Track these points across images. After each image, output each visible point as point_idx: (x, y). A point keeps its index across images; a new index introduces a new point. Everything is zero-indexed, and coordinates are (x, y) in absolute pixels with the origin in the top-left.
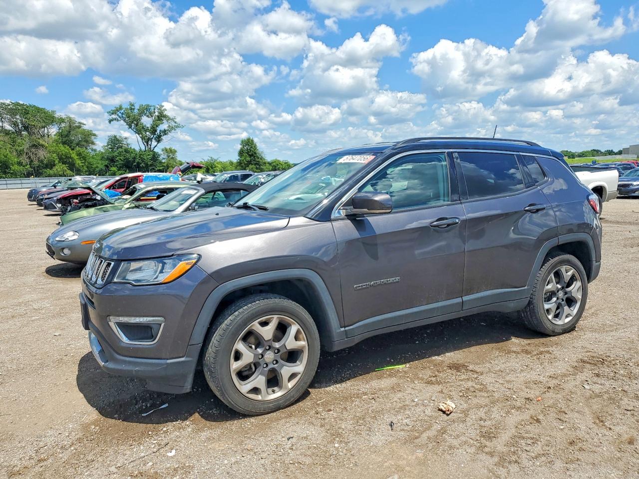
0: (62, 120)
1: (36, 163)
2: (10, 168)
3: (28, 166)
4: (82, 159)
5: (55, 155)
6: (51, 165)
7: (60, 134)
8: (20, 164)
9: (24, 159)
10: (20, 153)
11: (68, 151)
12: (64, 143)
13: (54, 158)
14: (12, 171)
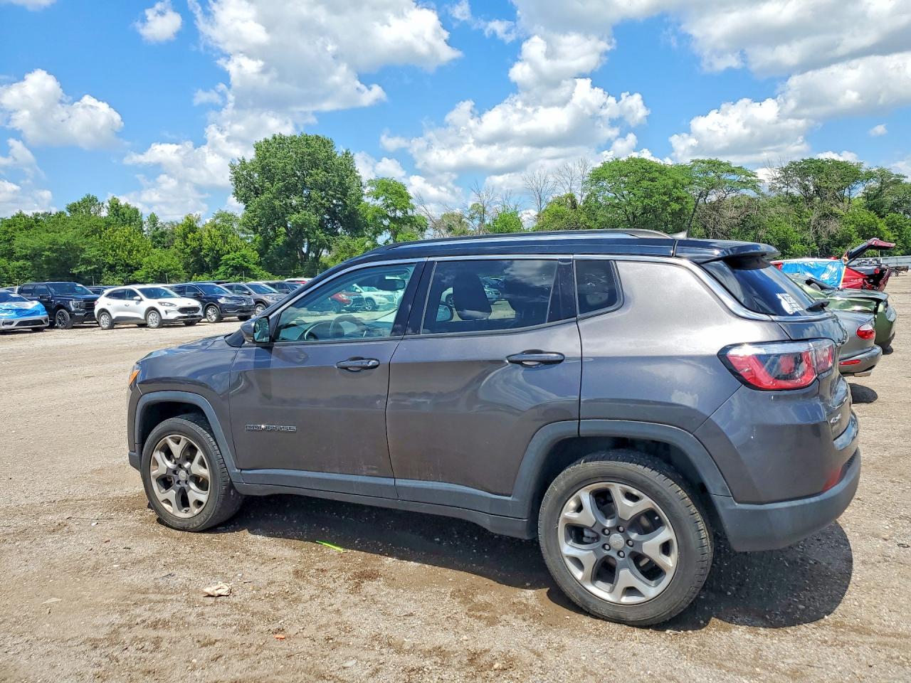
0: (870, 175)
1: (825, 239)
2: (790, 248)
3: (815, 244)
4: (895, 230)
5: (853, 226)
6: (845, 241)
7: (867, 196)
8: (803, 241)
9: (810, 236)
10: (806, 227)
11: (872, 220)
12: (870, 208)
13: (850, 231)
14: (791, 252)
